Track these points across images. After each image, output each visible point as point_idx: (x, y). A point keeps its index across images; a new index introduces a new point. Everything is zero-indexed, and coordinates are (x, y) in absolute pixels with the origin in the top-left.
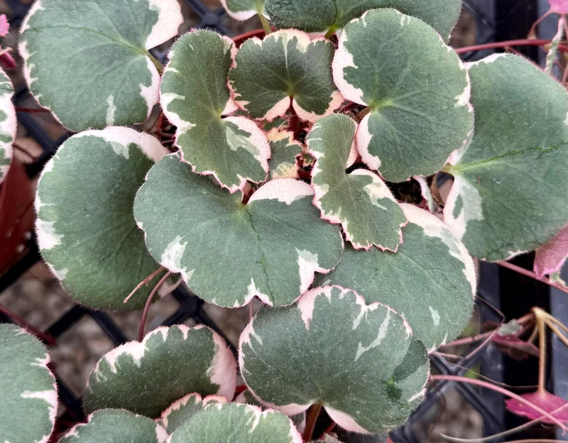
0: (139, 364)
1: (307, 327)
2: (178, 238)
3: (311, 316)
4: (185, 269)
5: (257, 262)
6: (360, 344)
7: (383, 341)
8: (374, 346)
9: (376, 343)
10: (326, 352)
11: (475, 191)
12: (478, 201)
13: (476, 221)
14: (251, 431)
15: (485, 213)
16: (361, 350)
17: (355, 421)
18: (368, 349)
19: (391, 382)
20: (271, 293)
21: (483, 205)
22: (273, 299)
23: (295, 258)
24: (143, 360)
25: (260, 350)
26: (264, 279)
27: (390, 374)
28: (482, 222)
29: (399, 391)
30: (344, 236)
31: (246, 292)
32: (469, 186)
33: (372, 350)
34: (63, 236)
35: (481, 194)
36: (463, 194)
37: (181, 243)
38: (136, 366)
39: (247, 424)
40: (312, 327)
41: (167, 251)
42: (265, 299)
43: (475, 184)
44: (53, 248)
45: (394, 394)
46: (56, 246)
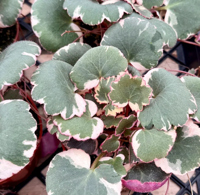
0: (67, 52)
1: (122, 27)
2: (79, 6)
3: (123, 24)
4: (81, 14)
5: (105, 9)
6: (140, 30)
7: (147, 29)
8: (145, 30)
9: (145, 29)
10: (129, 35)
11: (174, 15)
12: (175, 18)
13: (175, 25)
14: (106, 51)
15: (178, 22)
16: (141, 32)
17: (141, 64)
18: (143, 31)
19: (151, 43)
20: (110, 17)
21: (177, 19)
22: (111, 19)
23: (117, 8)
24: (68, 50)
25: (107, 40)
26: (107, 13)
27: (151, 40)
28: (178, 25)
29: (154, 47)
30: (132, 7)
31: (102, 17)
32: (172, 13)
33: (144, 31)
34: (40, 20)
35: (176, 15)
36: (170, 16)
37: (80, 7)
38: (66, 52)
39: (105, 49)
40: (124, 27)
41: (75, 11)
42: (108, 19)
43: (174, 12)
44: (37, 25)
45: (153, 48)
46: (38, 23)
